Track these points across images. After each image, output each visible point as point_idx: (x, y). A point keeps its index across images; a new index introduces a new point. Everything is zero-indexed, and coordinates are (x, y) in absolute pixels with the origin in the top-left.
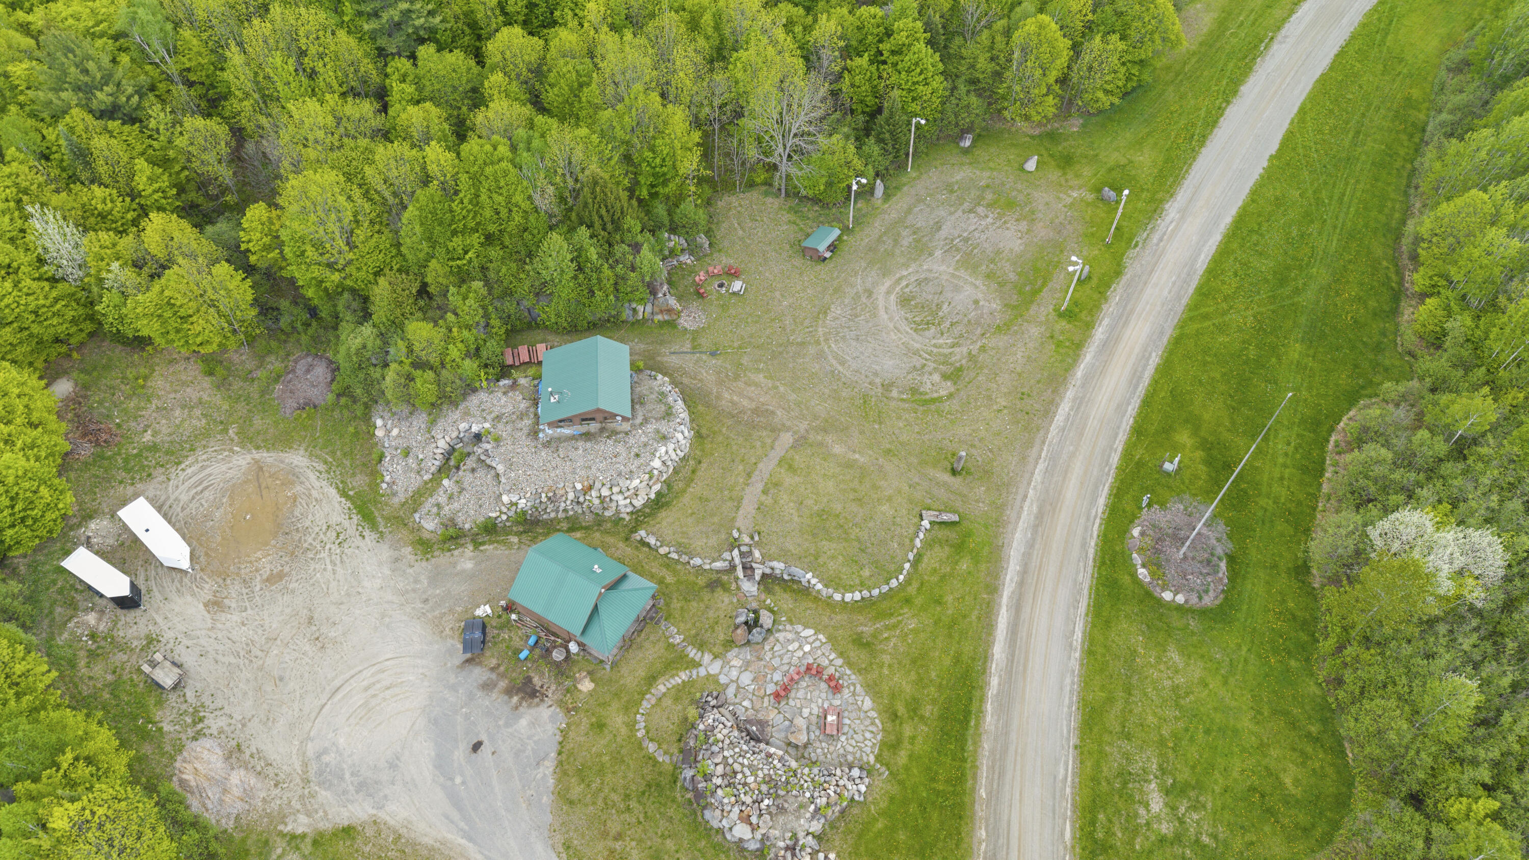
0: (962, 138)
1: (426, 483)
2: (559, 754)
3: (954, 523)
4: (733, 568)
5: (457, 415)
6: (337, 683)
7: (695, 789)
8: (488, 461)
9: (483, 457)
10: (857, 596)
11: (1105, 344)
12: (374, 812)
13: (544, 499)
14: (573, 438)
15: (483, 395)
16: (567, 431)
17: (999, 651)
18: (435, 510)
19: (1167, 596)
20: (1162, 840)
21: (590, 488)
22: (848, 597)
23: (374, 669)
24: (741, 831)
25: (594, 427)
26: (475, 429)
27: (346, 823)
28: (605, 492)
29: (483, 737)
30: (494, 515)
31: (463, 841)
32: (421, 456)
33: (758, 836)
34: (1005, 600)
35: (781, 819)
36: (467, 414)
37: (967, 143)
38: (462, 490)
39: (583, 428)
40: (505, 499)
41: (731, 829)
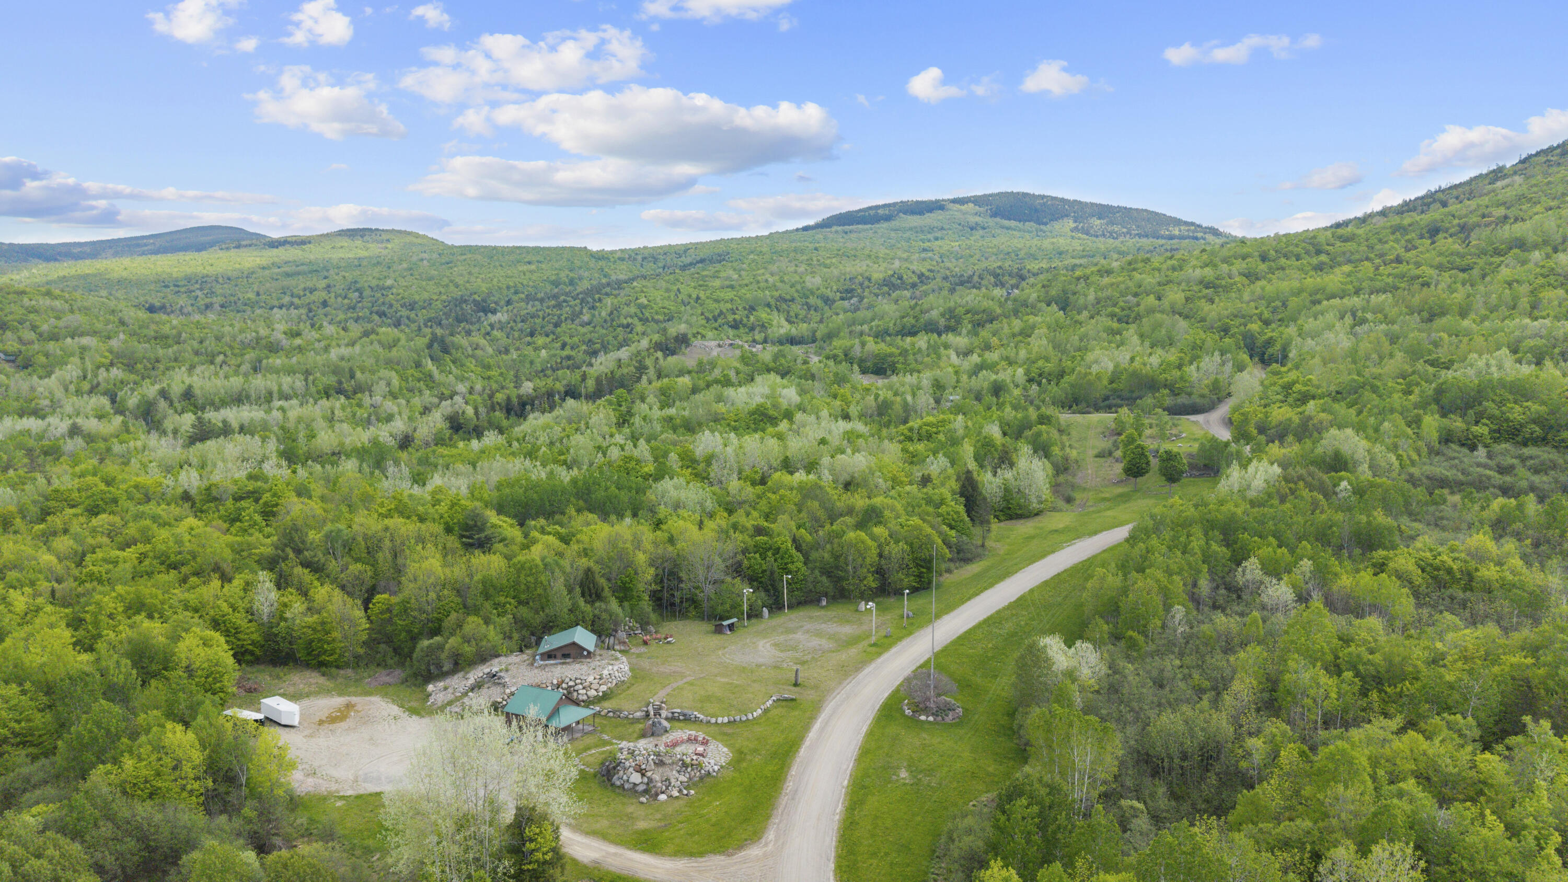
1: (457, 697)
5: (485, 667)
6: (383, 755)
8: (500, 681)
9: (496, 681)
10: (726, 720)
11: (897, 652)
14: (556, 665)
15: (502, 659)
17: (812, 735)
19: (923, 718)
20: (904, 784)
21: (563, 682)
22: (720, 720)
23: (408, 751)
24: (636, 778)
25: (569, 660)
26: (494, 671)
27: (377, 792)
28: (571, 683)
30: (499, 700)
32: (457, 687)
33: (646, 780)
34: (820, 720)
35: (661, 770)
36: (490, 666)
39: (561, 661)
41: (627, 781)
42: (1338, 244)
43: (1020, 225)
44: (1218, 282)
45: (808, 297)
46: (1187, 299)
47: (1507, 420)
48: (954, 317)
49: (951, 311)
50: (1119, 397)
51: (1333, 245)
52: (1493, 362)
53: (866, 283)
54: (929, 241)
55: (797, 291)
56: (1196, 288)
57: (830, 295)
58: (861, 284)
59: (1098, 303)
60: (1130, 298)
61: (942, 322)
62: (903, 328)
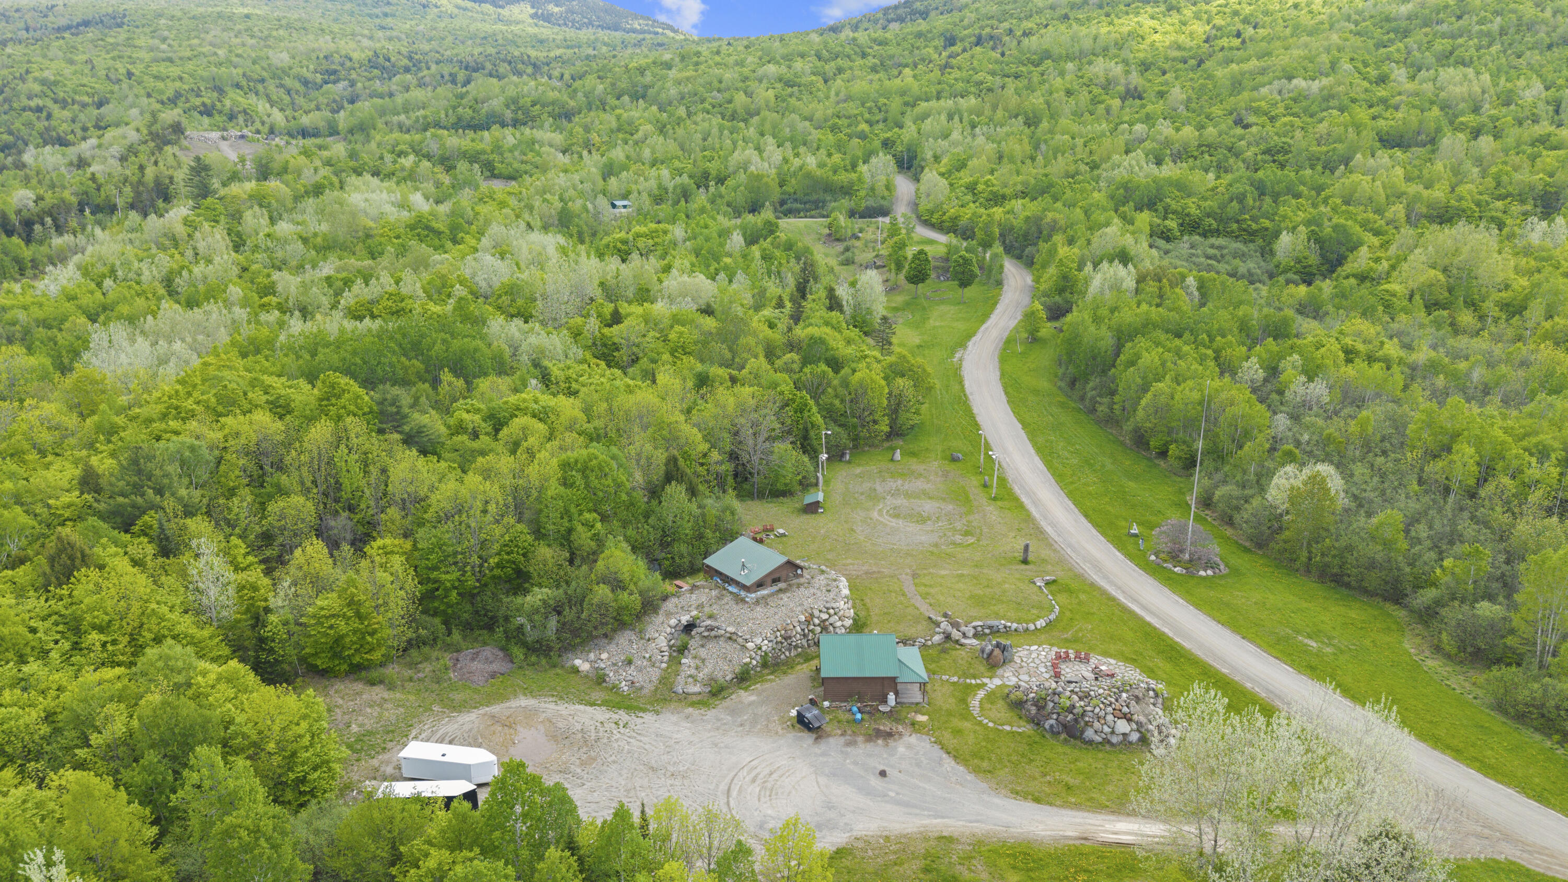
0: (843, 455)
1: (665, 670)
2: (948, 753)
3: (1054, 581)
4: (948, 637)
5: (660, 618)
6: (723, 787)
7: (1065, 726)
8: (713, 633)
9: (706, 634)
10: (1042, 622)
11: (1034, 502)
12: (848, 835)
13: (779, 639)
14: (772, 595)
15: (674, 601)
16: (764, 592)
17: (1148, 618)
18: (690, 680)
19: (1202, 573)
21: (812, 616)
22: (1038, 624)
23: (746, 770)
24: (1122, 726)
25: (782, 585)
26: (685, 619)
27: (834, 849)
29: (882, 768)
30: (747, 661)
31: (938, 821)
32: (647, 656)
36: (669, 614)
37: (848, 457)
38: (703, 661)
39: (775, 588)
40: (750, 645)
41: (1113, 733)
42: (876, 48)
43: (476, 6)
44: (798, 80)
45: (281, 79)
46: (777, 97)
47: (1188, 215)
48: (519, 108)
49: (515, 101)
50: (796, 200)
51: (871, 48)
52: (1134, 162)
53: (348, 64)
54: (377, 17)
55: (263, 68)
56: (778, 85)
57: (309, 76)
58: (342, 65)
59: (683, 98)
60: (715, 93)
61: (508, 115)
62: (460, 119)
